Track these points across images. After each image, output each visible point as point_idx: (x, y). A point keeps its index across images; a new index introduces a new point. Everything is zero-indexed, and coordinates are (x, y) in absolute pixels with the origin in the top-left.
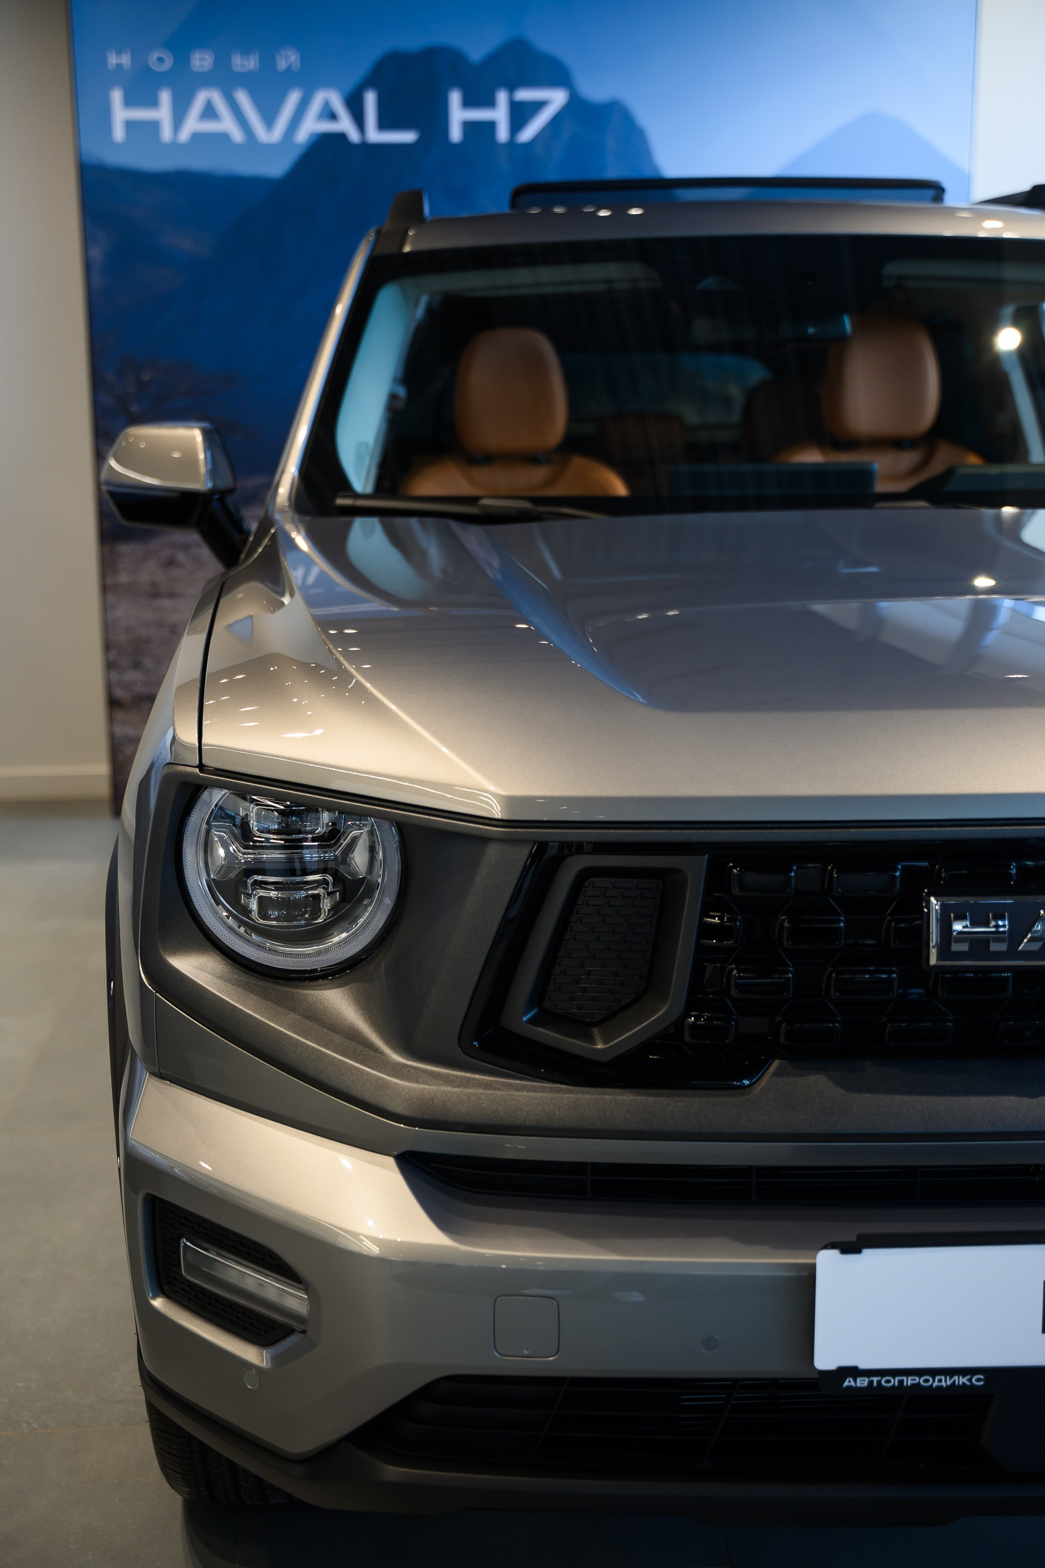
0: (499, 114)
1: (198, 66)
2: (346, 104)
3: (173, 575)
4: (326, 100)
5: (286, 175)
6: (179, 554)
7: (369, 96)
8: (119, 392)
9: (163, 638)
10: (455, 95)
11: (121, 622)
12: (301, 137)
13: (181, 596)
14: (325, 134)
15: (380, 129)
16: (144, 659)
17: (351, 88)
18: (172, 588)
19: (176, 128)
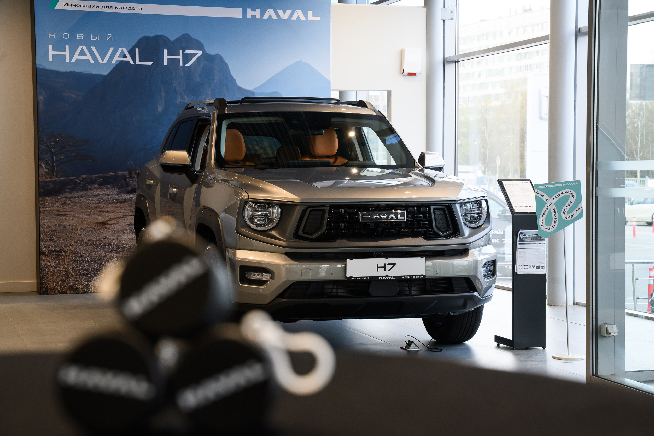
0: (180, 57)
1: (79, 38)
2: (129, 52)
3: (65, 207)
4: (122, 50)
5: (108, 74)
6: (68, 200)
7: (137, 50)
8: (48, 144)
9: (61, 229)
10: (165, 51)
11: (45, 224)
12: (114, 62)
13: (68, 215)
14: (122, 62)
15: (140, 60)
16: (53, 237)
17: (131, 47)
18: (65, 212)
19: (71, 58)
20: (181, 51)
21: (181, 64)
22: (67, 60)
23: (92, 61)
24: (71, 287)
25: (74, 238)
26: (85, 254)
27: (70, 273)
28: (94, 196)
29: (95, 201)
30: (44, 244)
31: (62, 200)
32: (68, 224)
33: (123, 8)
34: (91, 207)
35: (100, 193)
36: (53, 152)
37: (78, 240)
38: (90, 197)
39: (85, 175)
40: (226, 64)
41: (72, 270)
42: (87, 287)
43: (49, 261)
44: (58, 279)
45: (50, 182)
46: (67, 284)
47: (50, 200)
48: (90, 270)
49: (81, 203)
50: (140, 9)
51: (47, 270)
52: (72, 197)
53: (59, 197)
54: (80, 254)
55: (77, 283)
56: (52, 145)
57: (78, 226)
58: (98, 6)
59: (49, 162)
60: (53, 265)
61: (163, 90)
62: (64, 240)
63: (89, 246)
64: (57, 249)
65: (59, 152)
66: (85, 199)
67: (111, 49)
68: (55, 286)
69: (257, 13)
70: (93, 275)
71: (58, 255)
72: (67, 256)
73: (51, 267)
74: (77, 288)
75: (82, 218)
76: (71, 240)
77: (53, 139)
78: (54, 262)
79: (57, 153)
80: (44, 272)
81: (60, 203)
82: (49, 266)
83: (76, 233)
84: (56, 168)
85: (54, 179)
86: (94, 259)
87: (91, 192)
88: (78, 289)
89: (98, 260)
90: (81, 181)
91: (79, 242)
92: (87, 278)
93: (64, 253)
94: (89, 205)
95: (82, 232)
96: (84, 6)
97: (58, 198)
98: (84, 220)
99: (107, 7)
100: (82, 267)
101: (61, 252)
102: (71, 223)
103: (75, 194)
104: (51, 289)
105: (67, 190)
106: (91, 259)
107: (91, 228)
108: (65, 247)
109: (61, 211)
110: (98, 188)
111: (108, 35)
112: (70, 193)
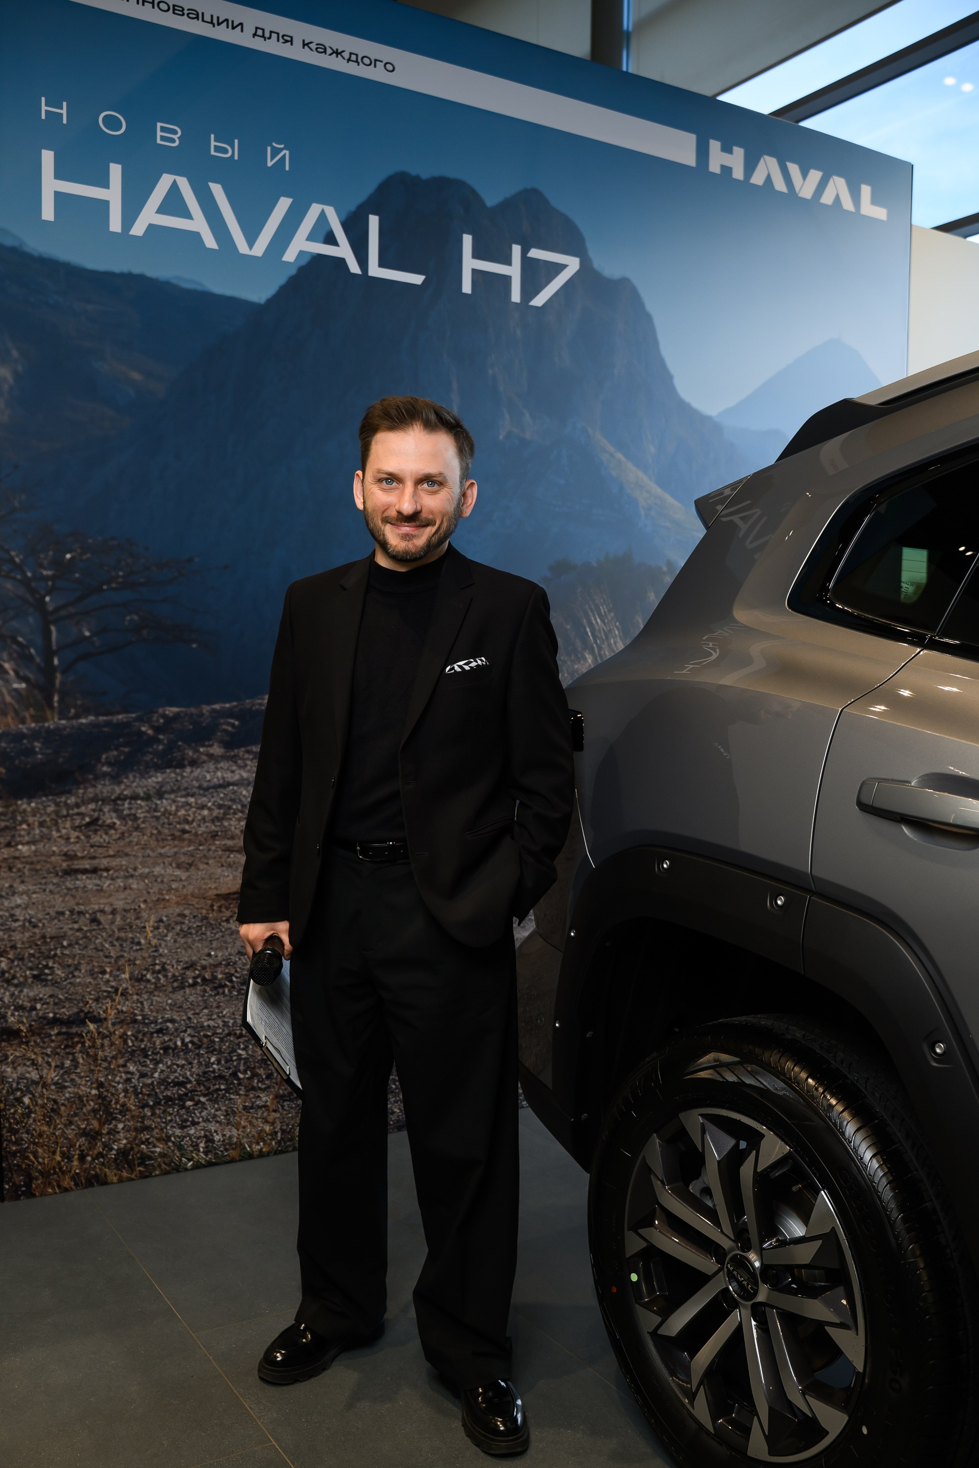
0: (514, 271)
1: (163, 138)
2: (345, 225)
3: (96, 839)
4: (323, 216)
5: (270, 301)
6: (106, 809)
7: (374, 222)
8: (29, 574)
9: (80, 930)
10: (467, 240)
11: (17, 912)
12: (290, 256)
13: (107, 870)
14: (319, 259)
15: (382, 264)
16: (51, 964)
17: (352, 207)
18: (94, 858)
19: (129, 217)
20: (516, 250)
21: (516, 296)
22: (115, 225)
23: (210, 242)
24: (123, 1153)
25: (132, 962)
26: (172, 1021)
27: (117, 1102)
28: (207, 789)
29: (210, 809)
30: (12, 995)
31: (83, 809)
32: (108, 909)
33: (329, 51)
34: (196, 834)
35: (228, 776)
36: (50, 608)
37: (147, 970)
38: (192, 796)
39: (172, 705)
40: (648, 318)
41: (126, 1091)
42: (180, 1148)
43: (34, 1063)
44: (70, 1133)
45: (35, 735)
46: (105, 1145)
47: (34, 813)
48: (190, 1082)
49: (157, 818)
50: (390, 68)
51: (26, 1100)
52: (122, 798)
53: (72, 800)
54: (156, 1022)
55: (145, 1136)
56: (46, 578)
57: (145, 915)
58: (241, 24)
59: (33, 651)
60: (52, 1075)
61: (455, 386)
62: (91, 973)
63: (188, 991)
64: (66, 1012)
65: (72, 610)
66: (174, 801)
67: (284, 204)
68: (58, 1158)
69: (736, 160)
70: (203, 1099)
71: (69, 1036)
72: (104, 1037)
73: (45, 1085)
74: (144, 1158)
75: (162, 882)
76: (120, 969)
77: (51, 553)
78: (53, 1064)
79: (63, 613)
80: (16, 1111)
81: (77, 822)
82: (34, 1082)
83: (139, 943)
84: (59, 678)
85: (54, 722)
86: (206, 1036)
87: (197, 772)
88: (150, 1158)
89: (222, 1040)
90: (157, 729)
91: (149, 976)
92: (183, 1112)
93: (92, 1027)
94: (187, 827)
95: (162, 937)
96: (186, 12)
97: (66, 804)
98: (170, 889)
99: (274, 36)
100: (162, 1071)
101: (83, 1023)
102: (119, 904)
103: (134, 784)
104: (45, 1174)
105: (105, 769)
106: (195, 1040)
107: (195, 917)
108: (97, 1000)
109: (79, 854)
110: (223, 758)
111: (273, 148)
112: (116, 779)
